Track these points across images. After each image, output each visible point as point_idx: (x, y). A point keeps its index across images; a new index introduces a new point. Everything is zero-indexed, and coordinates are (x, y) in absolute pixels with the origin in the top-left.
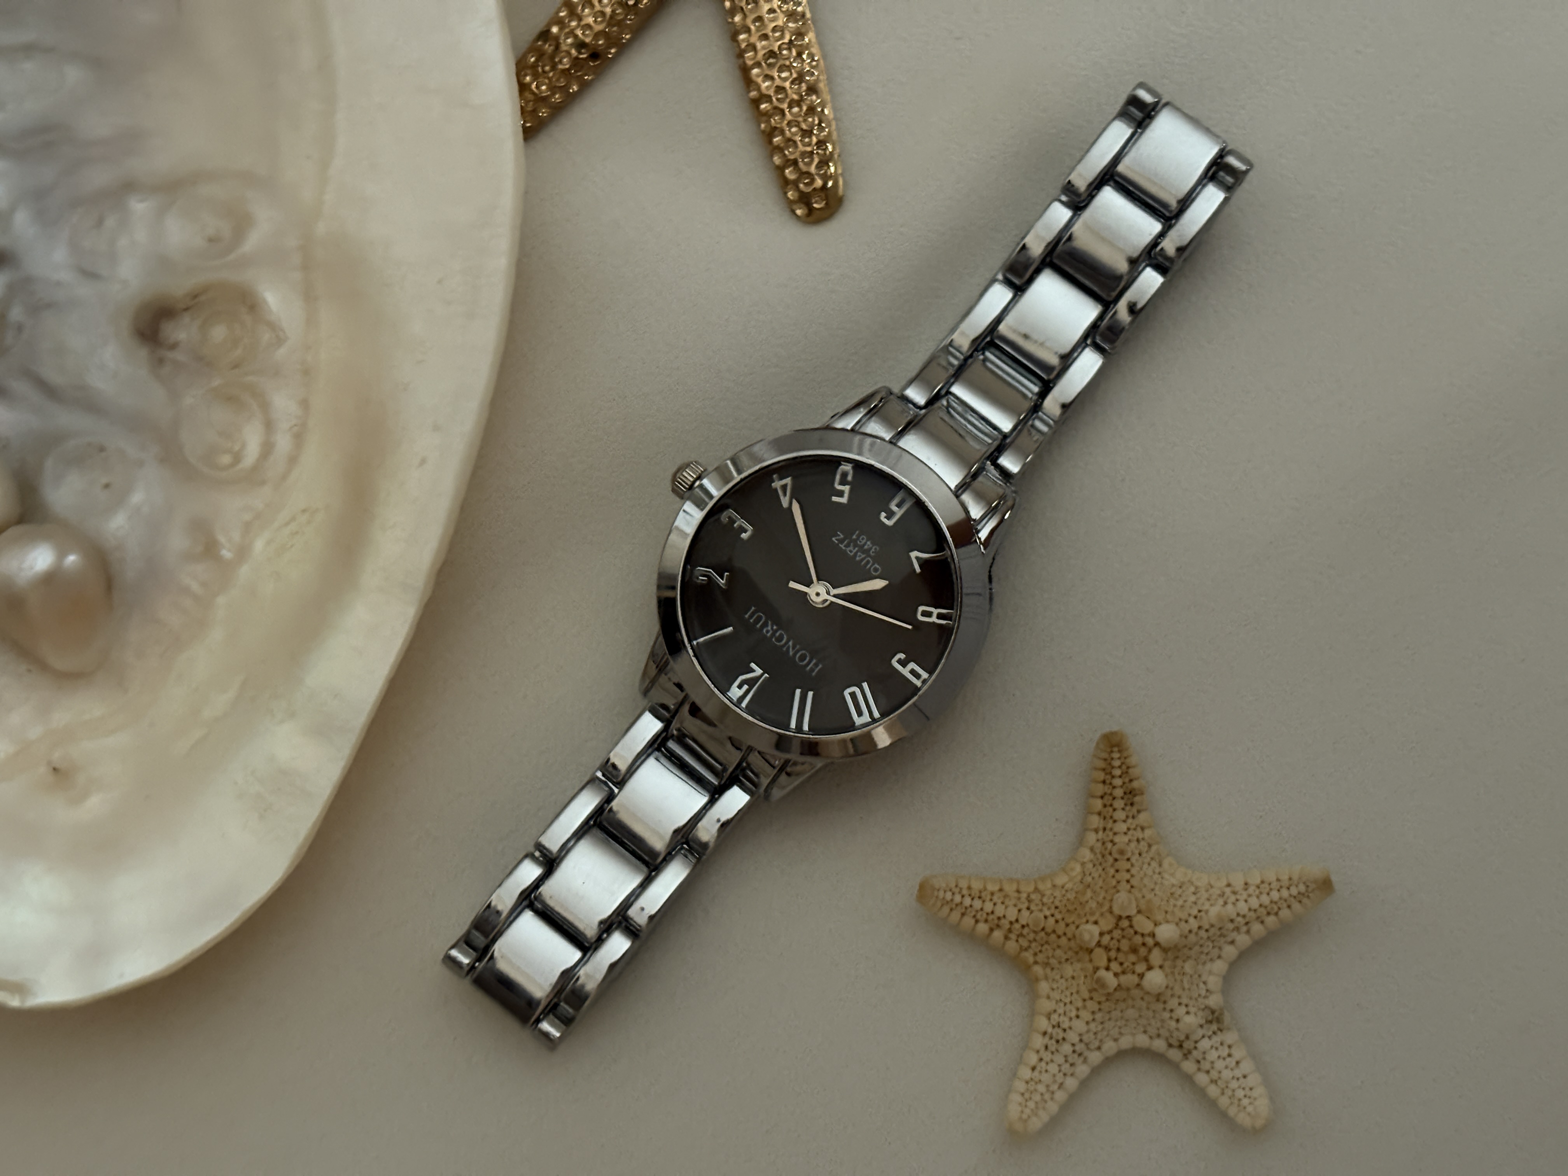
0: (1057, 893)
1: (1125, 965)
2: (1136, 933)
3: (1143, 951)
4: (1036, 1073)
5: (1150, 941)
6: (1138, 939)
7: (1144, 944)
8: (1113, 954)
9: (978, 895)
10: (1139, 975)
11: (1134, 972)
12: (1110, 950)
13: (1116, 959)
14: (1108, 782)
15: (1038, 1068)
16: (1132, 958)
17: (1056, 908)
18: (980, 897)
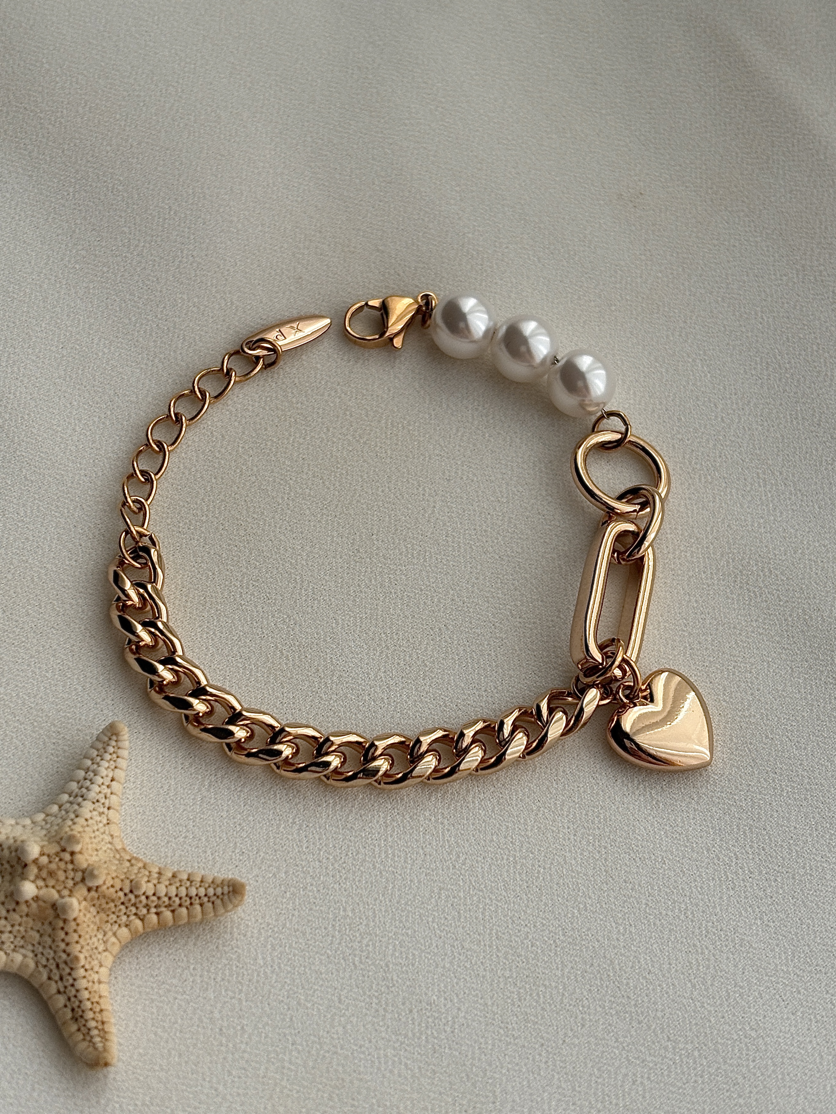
0: (124, 918)
1: (57, 859)
2: (53, 887)
3: (44, 874)
4: (111, 775)
5: (41, 883)
6: (51, 882)
7: (44, 880)
8: (70, 866)
9: (193, 900)
10: (44, 854)
11: (49, 856)
12: (73, 870)
13: (66, 863)
14: (100, 1023)
15: (109, 779)
16: (53, 866)
17: (123, 903)
18: (191, 898)
